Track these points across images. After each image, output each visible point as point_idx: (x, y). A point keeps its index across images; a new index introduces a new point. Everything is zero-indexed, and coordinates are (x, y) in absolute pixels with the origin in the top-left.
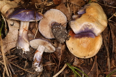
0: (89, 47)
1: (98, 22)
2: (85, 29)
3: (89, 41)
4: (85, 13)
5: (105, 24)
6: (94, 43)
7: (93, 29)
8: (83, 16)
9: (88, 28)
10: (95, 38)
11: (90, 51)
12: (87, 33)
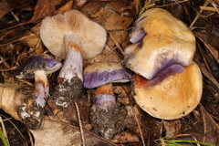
0: (184, 92)
1: (178, 40)
2: (162, 63)
3: (179, 81)
4: (146, 34)
5: (190, 37)
6: (188, 80)
7: (177, 55)
8: (146, 42)
9: (166, 59)
10: (185, 71)
11: (187, 99)
12: (167, 69)
